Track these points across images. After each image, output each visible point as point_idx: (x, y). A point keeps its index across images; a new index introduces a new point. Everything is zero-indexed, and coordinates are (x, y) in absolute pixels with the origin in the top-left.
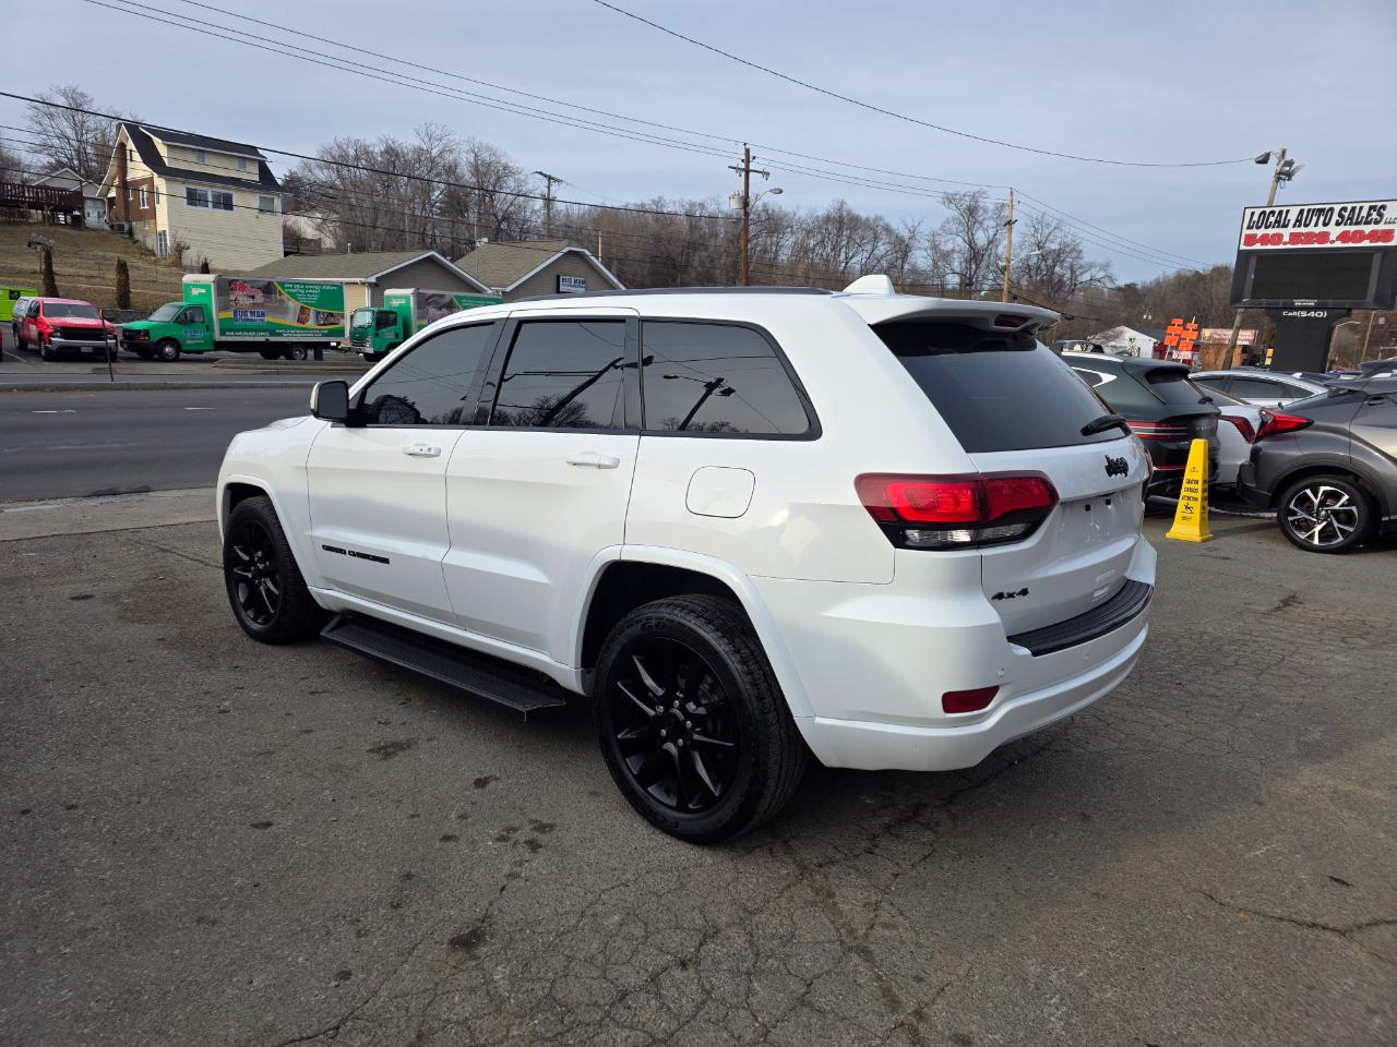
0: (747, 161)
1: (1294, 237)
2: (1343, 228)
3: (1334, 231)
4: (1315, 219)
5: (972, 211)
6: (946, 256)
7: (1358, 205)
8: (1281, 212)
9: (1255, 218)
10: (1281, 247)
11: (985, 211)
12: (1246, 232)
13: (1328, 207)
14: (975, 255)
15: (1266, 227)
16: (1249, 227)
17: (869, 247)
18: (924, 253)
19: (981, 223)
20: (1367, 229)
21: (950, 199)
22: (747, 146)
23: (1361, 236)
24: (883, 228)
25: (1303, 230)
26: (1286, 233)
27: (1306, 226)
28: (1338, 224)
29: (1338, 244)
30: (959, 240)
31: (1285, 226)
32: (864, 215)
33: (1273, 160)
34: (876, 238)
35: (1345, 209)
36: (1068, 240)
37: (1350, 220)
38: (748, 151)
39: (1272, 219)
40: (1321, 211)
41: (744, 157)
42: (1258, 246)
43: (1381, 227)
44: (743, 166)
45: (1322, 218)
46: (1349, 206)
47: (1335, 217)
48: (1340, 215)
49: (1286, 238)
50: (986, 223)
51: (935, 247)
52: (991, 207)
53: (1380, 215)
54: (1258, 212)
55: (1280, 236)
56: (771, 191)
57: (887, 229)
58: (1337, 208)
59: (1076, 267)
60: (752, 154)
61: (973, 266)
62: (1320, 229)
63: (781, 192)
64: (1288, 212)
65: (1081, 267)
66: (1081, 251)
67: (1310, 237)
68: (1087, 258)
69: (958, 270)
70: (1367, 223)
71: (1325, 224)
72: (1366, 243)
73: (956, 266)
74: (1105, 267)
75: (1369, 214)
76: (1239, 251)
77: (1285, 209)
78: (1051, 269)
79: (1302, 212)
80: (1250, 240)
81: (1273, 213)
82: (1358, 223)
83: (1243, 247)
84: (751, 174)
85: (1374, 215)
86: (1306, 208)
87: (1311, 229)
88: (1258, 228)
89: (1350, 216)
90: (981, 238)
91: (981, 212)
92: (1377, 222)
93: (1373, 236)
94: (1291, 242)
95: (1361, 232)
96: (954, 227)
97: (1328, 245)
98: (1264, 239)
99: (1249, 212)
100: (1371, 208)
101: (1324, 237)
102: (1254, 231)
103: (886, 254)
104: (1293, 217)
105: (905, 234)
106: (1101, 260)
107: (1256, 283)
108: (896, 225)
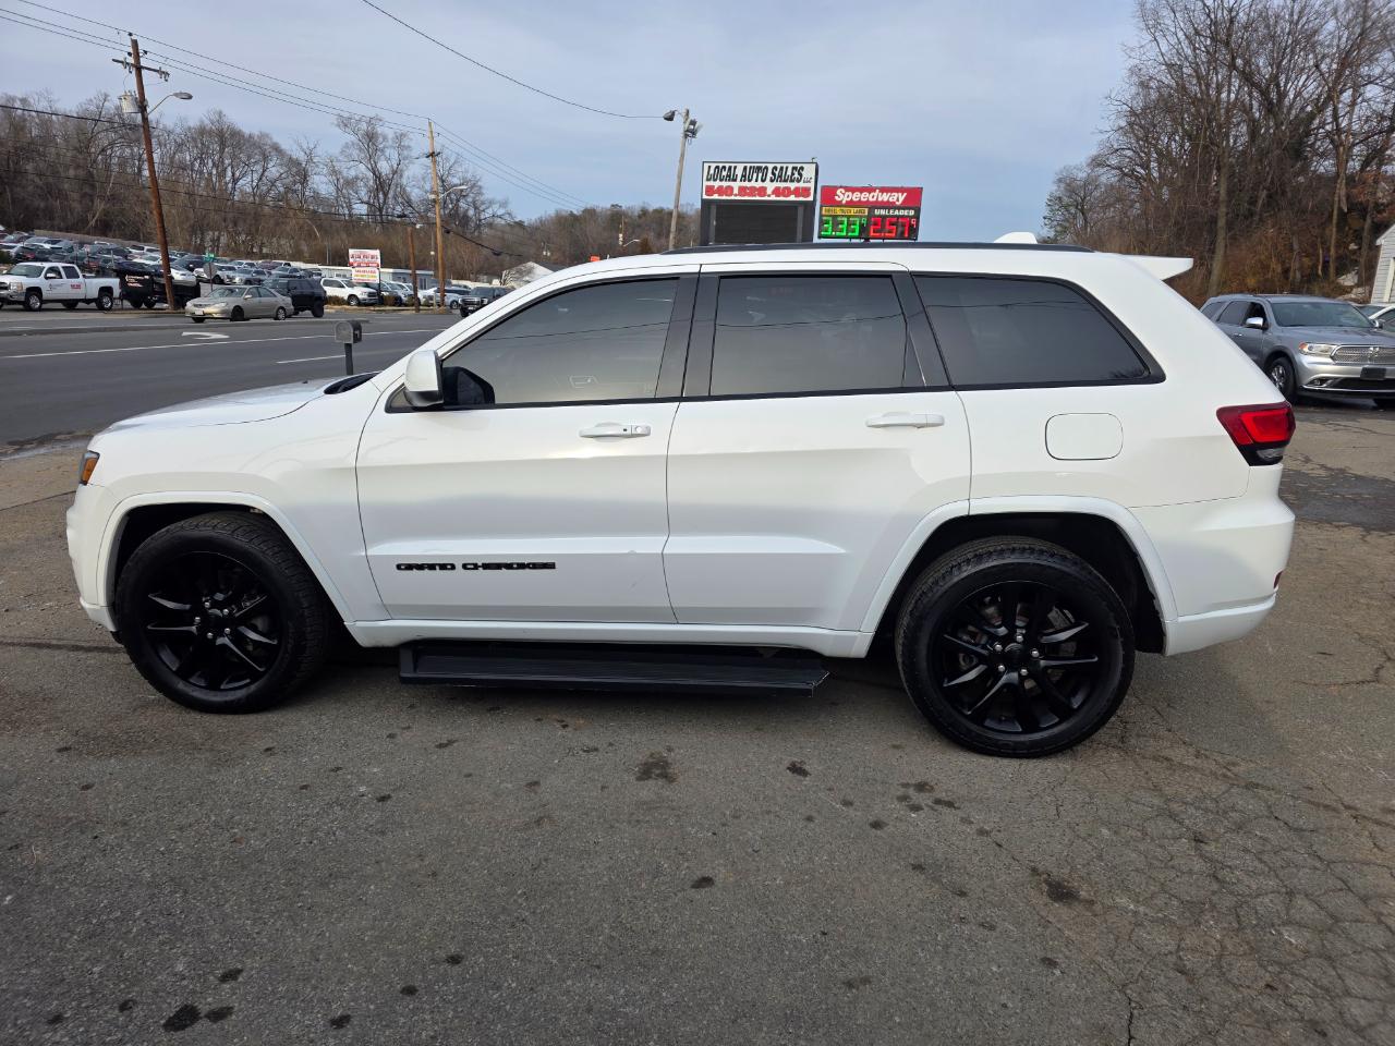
0: (137, 57)
1: (742, 190)
2: (776, 184)
3: (770, 186)
4: (755, 175)
5: (371, 137)
6: (350, 183)
7: (785, 166)
8: (730, 168)
9: (712, 172)
10: (733, 198)
11: (385, 138)
12: (706, 183)
13: (764, 165)
14: (381, 185)
15: (721, 180)
16: (708, 180)
17: (258, 168)
18: (324, 179)
19: (382, 151)
20: (793, 186)
21: (345, 123)
22: (134, 37)
23: (787, 192)
24: (271, 147)
25: (747, 184)
26: (736, 185)
27: (750, 181)
28: (772, 181)
29: (773, 198)
30: (362, 167)
31: (735, 180)
32: (246, 131)
33: (678, 119)
34: (265, 158)
35: (775, 168)
36: (469, 176)
37: (780, 178)
38: (135, 44)
39: (724, 173)
40: (759, 168)
41: (131, 50)
42: (716, 197)
43: (801, 184)
44: (131, 60)
45: (760, 175)
46: (779, 166)
47: (770, 175)
48: (773, 174)
49: (736, 191)
50: (387, 152)
51: (334, 172)
52: (391, 135)
53: (800, 175)
54: (713, 166)
55: (731, 188)
56: (176, 95)
57: (277, 149)
58: (770, 166)
59: (478, 203)
60: (141, 47)
61: (381, 196)
62: (759, 184)
63: (190, 97)
64: (735, 168)
65: (483, 203)
66: (480, 187)
67: (753, 191)
68: (488, 195)
69: (365, 199)
70: (792, 181)
71: (763, 181)
72: (792, 198)
73: (363, 194)
74: (504, 204)
75: (793, 174)
76: (703, 201)
77: (733, 165)
78: (457, 206)
79: (745, 168)
80: (710, 190)
81: (724, 167)
82: (785, 181)
83: (705, 197)
84: (144, 72)
85: (796, 175)
86: (748, 165)
87: (753, 184)
88: (715, 180)
89: (779, 175)
90: (384, 167)
91: (381, 139)
92: (799, 181)
93: (797, 192)
94: (739, 194)
95: (788, 188)
96: (355, 153)
97: (766, 198)
98: (720, 191)
99: (706, 165)
100: (794, 168)
101: (762, 191)
102: (711, 183)
103: (280, 178)
104: (739, 172)
105: (302, 157)
106: (499, 198)
107: (718, 228)
108: (287, 145)
